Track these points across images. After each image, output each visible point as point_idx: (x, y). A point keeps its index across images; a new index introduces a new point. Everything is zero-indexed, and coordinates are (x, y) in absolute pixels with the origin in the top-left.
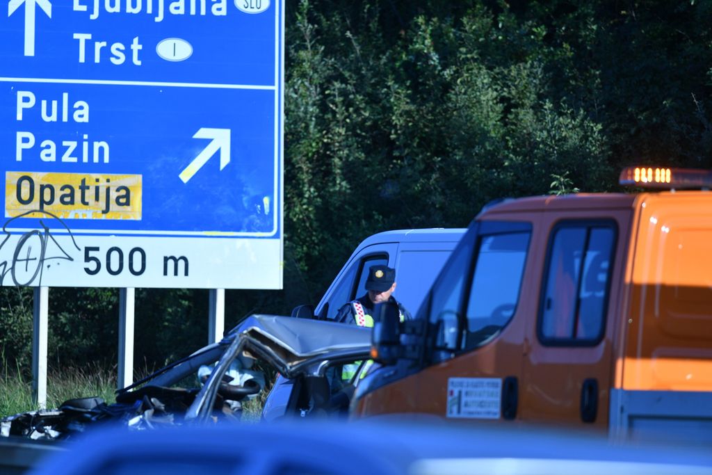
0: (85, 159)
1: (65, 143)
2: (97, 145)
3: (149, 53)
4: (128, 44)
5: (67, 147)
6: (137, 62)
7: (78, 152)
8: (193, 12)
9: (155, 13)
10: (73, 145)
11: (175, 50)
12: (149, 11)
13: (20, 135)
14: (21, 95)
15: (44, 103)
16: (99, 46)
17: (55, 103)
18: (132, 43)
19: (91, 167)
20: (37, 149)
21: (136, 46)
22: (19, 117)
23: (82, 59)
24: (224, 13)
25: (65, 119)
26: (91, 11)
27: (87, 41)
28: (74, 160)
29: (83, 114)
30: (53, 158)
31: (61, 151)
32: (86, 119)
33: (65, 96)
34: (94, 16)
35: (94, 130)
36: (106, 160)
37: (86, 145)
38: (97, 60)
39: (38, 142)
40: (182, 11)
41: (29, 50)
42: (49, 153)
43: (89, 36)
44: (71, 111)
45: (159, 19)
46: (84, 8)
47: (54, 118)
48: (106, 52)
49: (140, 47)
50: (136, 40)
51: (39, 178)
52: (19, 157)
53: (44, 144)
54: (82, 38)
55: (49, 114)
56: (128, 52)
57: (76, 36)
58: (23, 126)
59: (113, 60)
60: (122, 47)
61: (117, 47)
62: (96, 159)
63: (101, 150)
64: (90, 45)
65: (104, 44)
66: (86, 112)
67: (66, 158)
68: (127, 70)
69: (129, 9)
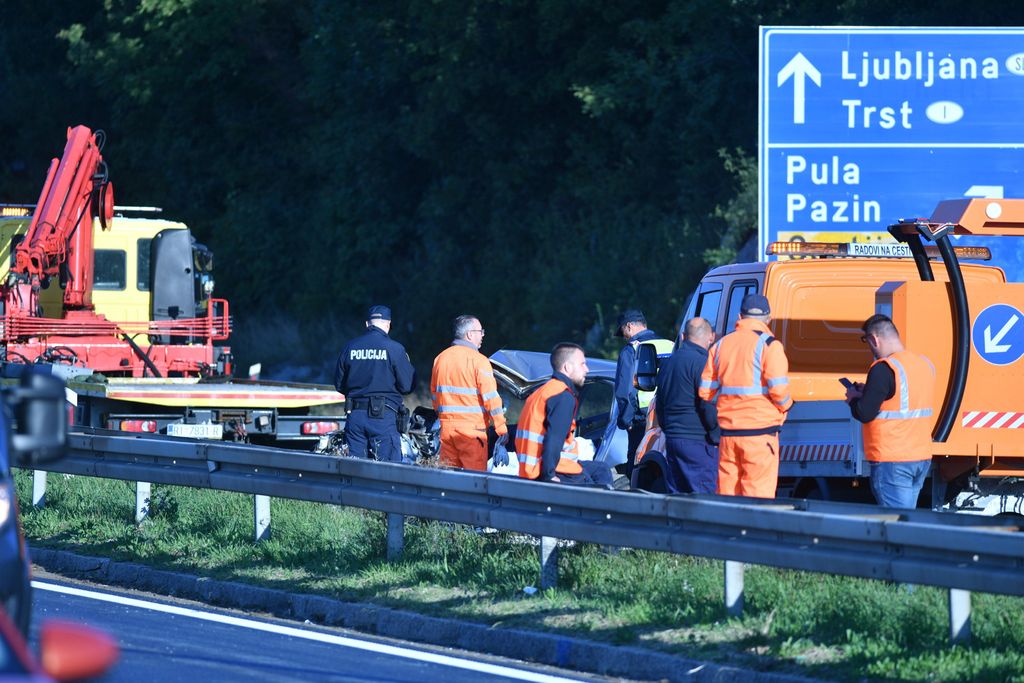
0: (856, 218)
1: (836, 204)
2: (867, 205)
3: (919, 116)
4: (897, 108)
5: (837, 208)
6: (906, 125)
7: (849, 212)
8: (963, 75)
9: (925, 78)
10: (843, 205)
11: (945, 112)
12: (919, 76)
13: (791, 197)
14: (791, 159)
15: (814, 167)
16: (868, 111)
17: (825, 167)
18: (902, 107)
19: (861, 226)
20: (808, 210)
21: (906, 110)
22: (790, 180)
23: (851, 124)
24: (995, 75)
25: (835, 180)
26: (860, 78)
27: (856, 107)
28: (845, 219)
29: (853, 175)
30: (824, 218)
31: (832, 211)
32: (856, 181)
33: (835, 160)
34: (864, 83)
35: (865, 190)
36: (877, 218)
37: (856, 205)
38: (867, 124)
39: (809, 202)
40: (952, 76)
41: (799, 117)
42: (820, 214)
43: (858, 103)
44: (841, 173)
45: (929, 83)
46: (853, 76)
47: (824, 180)
48: (875, 117)
49: (910, 111)
50: (905, 104)
51: (810, 236)
52: (790, 218)
53: (814, 205)
54: (851, 104)
55: (820, 176)
56: (898, 117)
57: (845, 103)
58: (793, 189)
59: (883, 124)
60: (891, 111)
61: (886, 113)
62: (867, 218)
63: (872, 209)
64: (859, 111)
65: (873, 109)
66: (856, 173)
67: (837, 218)
68: (898, 133)
69: (899, 76)
